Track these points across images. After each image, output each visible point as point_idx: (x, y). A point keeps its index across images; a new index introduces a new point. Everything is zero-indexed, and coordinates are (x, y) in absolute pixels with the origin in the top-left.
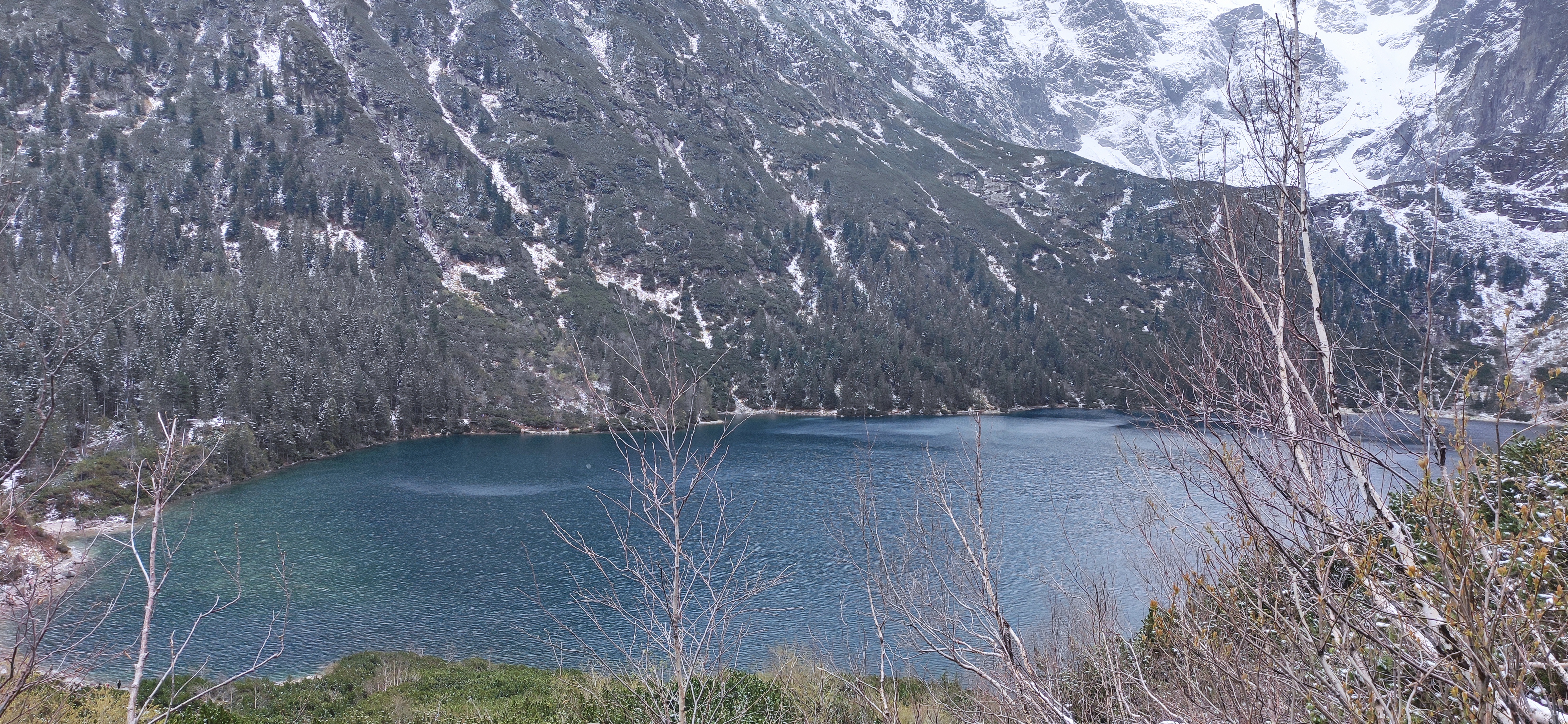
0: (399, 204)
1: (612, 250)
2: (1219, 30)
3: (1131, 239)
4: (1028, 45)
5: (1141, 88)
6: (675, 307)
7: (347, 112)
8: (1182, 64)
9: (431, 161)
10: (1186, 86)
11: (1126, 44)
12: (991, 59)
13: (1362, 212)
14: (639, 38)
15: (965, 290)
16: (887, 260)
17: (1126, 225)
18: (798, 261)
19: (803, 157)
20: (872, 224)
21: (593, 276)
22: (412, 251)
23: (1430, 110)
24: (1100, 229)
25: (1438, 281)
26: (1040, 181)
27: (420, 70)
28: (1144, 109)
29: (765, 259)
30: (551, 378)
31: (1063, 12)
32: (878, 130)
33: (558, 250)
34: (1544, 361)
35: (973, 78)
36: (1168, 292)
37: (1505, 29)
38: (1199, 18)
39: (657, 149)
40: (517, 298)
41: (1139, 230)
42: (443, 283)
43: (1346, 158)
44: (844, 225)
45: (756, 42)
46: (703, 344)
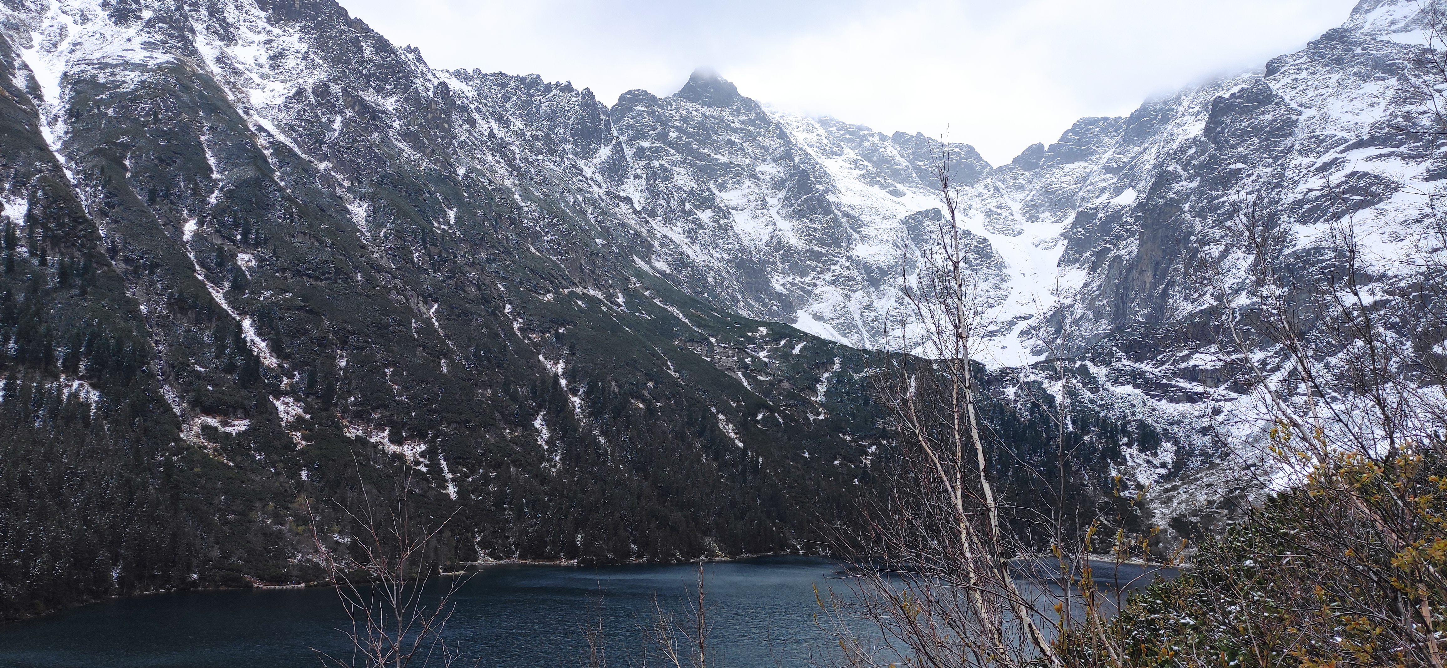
0: (143, 355)
1: (361, 404)
2: (908, 228)
3: (841, 401)
4: (751, 231)
5: (846, 272)
6: (422, 459)
7: (95, 265)
8: (878, 254)
9: (179, 315)
10: (884, 272)
11: (833, 236)
12: (720, 242)
13: (1028, 382)
14: (399, 208)
15: (698, 445)
16: (627, 417)
17: (836, 389)
18: (543, 416)
19: (551, 321)
20: (613, 383)
21: (340, 429)
22: (150, 403)
23: (1076, 300)
24: (815, 392)
25: (1091, 442)
26: (763, 349)
27: (176, 228)
28: (849, 290)
29: (512, 414)
30: (290, 530)
31: (780, 206)
32: (620, 299)
33: (307, 403)
34: (1178, 512)
35: (705, 257)
36: (873, 449)
37: (1127, 238)
38: (891, 217)
39: (412, 310)
40: (258, 450)
41: (848, 394)
42: (182, 435)
43: (1012, 338)
44: (588, 384)
45: (509, 218)
46: (449, 495)
